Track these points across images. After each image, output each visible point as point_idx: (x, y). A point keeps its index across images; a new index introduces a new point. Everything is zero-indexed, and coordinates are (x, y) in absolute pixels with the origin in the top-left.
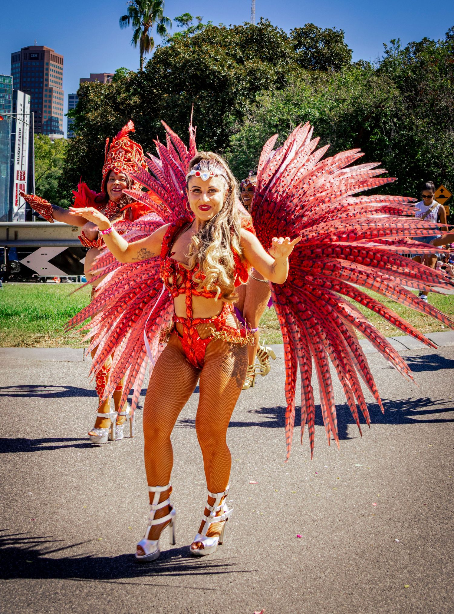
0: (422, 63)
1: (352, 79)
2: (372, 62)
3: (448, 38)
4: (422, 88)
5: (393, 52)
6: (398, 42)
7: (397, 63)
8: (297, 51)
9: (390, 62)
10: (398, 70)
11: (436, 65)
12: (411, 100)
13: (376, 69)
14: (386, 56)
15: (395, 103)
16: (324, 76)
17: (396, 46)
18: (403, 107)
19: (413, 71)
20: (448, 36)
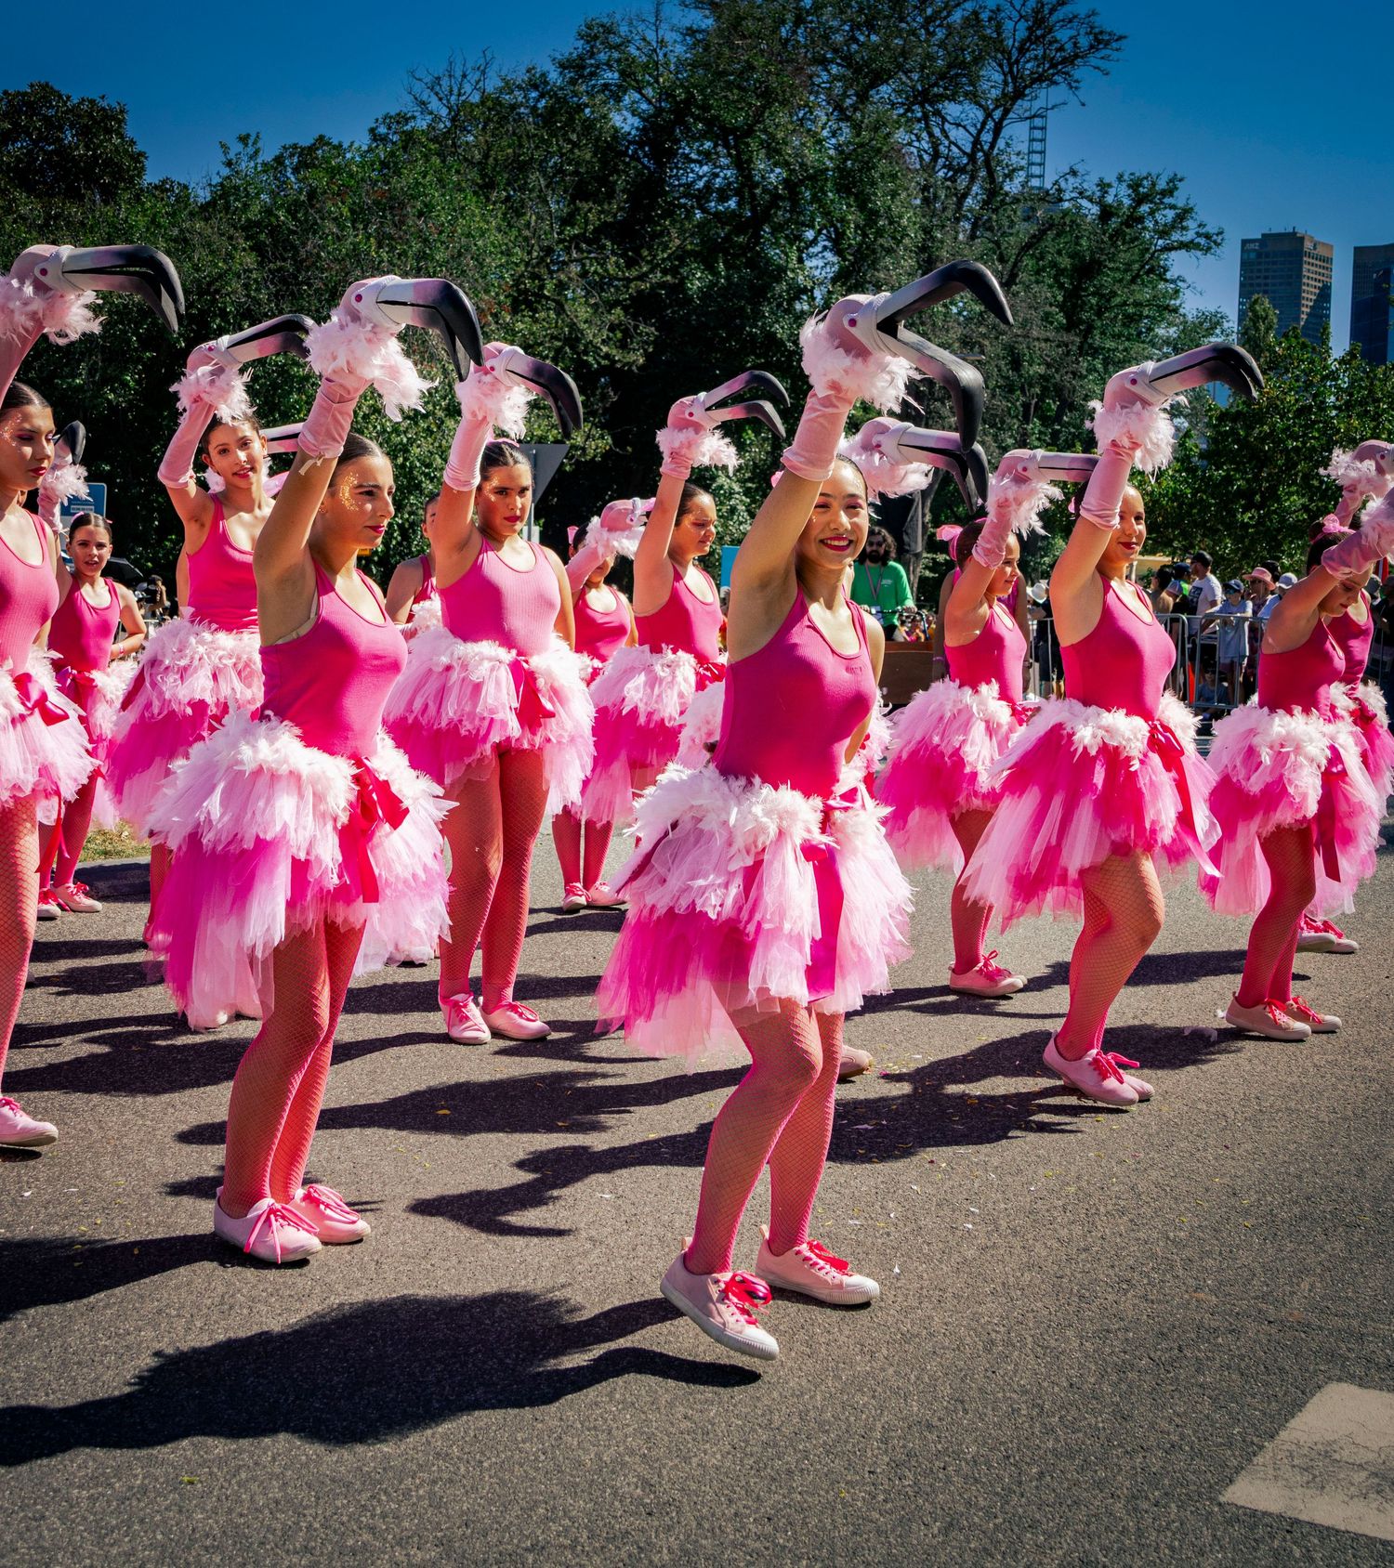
0: (312, 194)
1: (142, 221)
2: (192, 185)
3: (375, 140)
4: (309, 254)
5: (244, 165)
6: (254, 143)
7: (252, 191)
8: (10, 147)
9: (236, 188)
10: (256, 208)
11: (343, 203)
12: (284, 281)
13: (201, 201)
14: (226, 171)
15: (246, 286)
16: (74, 211)
17: (250, 150)
18: (263, 296)
19: (288, 211)
20: (375, 135)
